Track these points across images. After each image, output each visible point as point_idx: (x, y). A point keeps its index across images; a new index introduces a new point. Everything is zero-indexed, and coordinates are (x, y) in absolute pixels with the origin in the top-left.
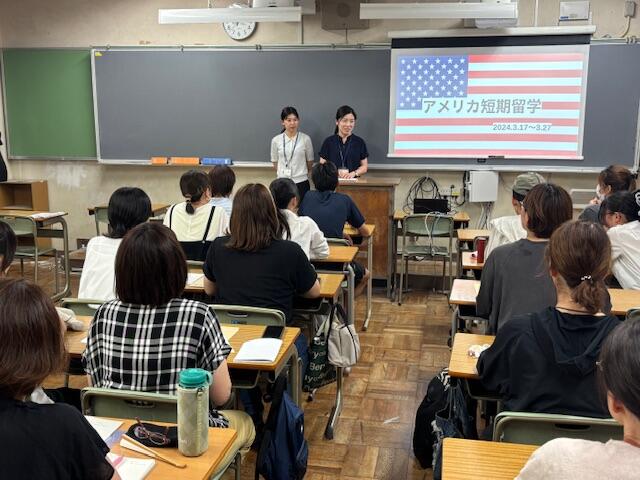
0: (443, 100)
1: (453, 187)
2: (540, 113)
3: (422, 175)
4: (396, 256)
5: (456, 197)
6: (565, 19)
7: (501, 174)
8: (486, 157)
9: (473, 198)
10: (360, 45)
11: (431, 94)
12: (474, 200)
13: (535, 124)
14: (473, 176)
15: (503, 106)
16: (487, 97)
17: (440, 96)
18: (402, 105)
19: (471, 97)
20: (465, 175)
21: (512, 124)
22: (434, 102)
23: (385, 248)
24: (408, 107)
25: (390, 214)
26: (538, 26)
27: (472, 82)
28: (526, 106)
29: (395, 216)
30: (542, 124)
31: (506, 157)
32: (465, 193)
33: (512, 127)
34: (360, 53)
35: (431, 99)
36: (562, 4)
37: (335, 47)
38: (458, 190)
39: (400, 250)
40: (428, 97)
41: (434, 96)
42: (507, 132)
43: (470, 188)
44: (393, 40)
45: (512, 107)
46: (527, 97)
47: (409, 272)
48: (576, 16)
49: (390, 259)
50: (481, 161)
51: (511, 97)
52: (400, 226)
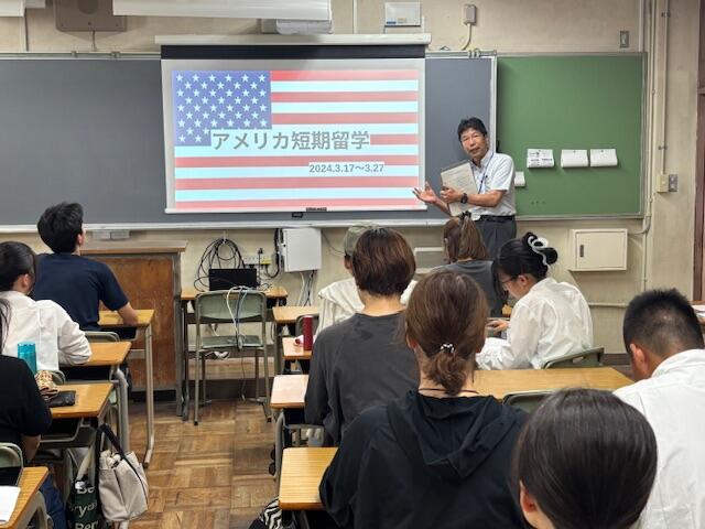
0: (240, 133)
1: (261, 252)
2: (369, 150)
3: (218, 236)
4: (186, 354)
5: (267, 266)
6: (391, 25)
7: (324, 231)
8: (304, 209)
9: (289, 267)
10: (115, 53)
11: (222, 124)
12: (290, 270)
13: (362, 164)
14: (287, 234)
15: (321, 140)
16: (299, 128)
17: (235, 127)
18: (182, 139)
19: (277, 129)
20: (277, 235)
21: (333, 164)
22: (227, 136)
23: (170, 343)
24: (190, 142)
25: (174, 294)
26: (359, 32)
27: (278, 108)
28: (350, 140)
29: (182, 296)
30: (372, 164)
31: (329, 209)
32: (279, 260)
33: (333, 168)
34: (115, 63)
35: (222, 131)
36: (387, 5)
37: (76, 55)
38: (268, 257)
39: (192, 347)
40: (218, 127)
41: (227, 127)
42: (328, 174)
43: (284, 252)
44: (163, 46)
45: (332, 143)
46: (351, 128)
47: (208, 377)
48: (406, 21)
49: (178, 359)
50: (297, 216)
51: (331, 128)
52: (190, 309)
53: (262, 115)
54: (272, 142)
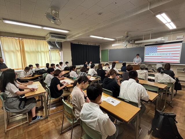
0: (153, 53)
5: (155, 68)
7: (163, 65)
8: (160, 62)
10: (140, 46)
18: (146, 54)
19: (157, 53)
20: (156, 65)
26: (172, 40)
28: (168, 54)
30: (171, 57)
31: (164, 62)
33: (165, 57)
36: (177, 36)
40: (150, 53)
44: (145, 45)
45: (165, 54)
48: (180, 38)
53: (156, 51)
54: (157, 54)
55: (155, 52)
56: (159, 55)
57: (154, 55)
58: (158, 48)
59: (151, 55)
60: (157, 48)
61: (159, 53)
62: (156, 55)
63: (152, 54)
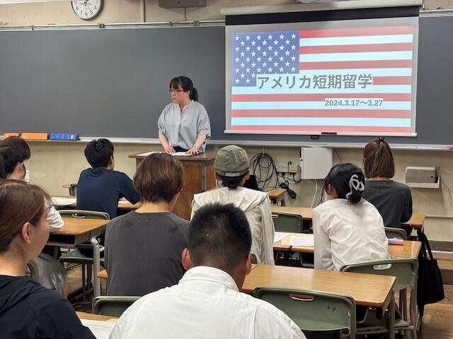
0: (276, 76)
3: (260, 151)
5: (294, 174)
7: (335, 150)
8: (320, 134)
10: (196, 22)
11: (265, 71)
13: (366, 100)
14: (304, 150)
15: (334, 81)
16: (318, 72)
17: (273, 72)
18: (237, 81)
19: (303, 73)
22: (268, 78)
24: (243, 84)
27: (304, 58)
28: (357, 81)
30: (373, 100)
31: (339, 133)
33: (343, 102)
35: (264, 75)
37: (172, 24)
40: (262, 73)
41: (268, 73)
42: (339, 107)
43: (301, 164)
44: (227, 16)
45: (343, 83)
46: (358, 72)
50: (314, 138)
51: (342, 72)
53: (292, 64)
54: (299, 83)
55: (287, 70)
56: (311, 91)
57: (285, 90)
58: (304, 42)
59: (268, 89)
60: (296, 42)
61: (310, 74)
62: (296, 90)
63: (271, 83)
